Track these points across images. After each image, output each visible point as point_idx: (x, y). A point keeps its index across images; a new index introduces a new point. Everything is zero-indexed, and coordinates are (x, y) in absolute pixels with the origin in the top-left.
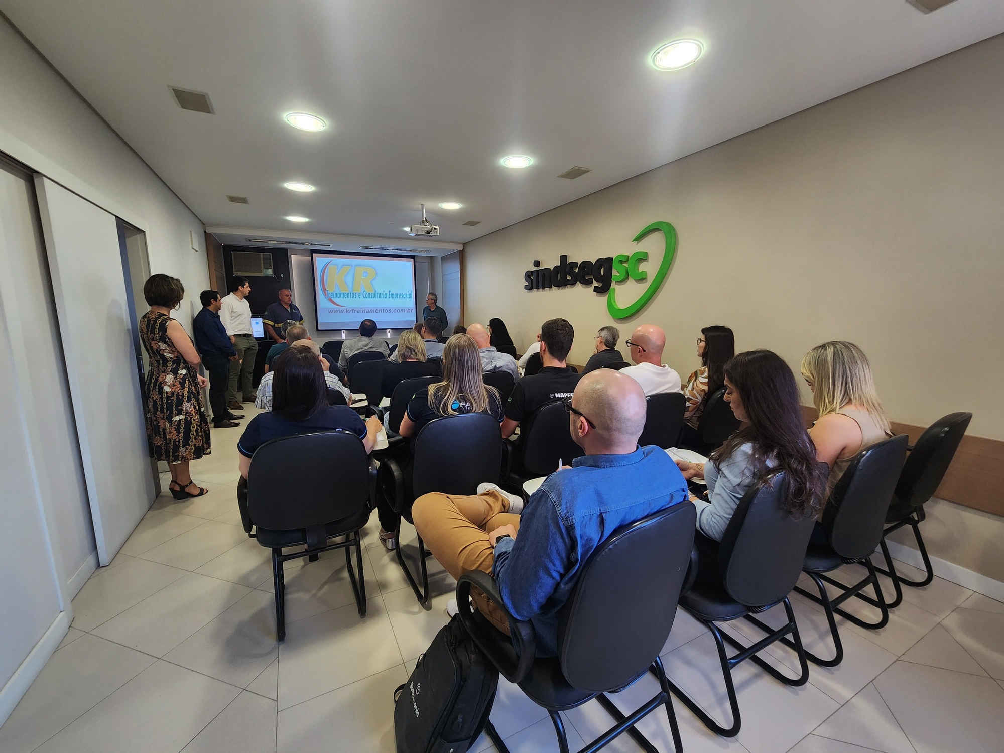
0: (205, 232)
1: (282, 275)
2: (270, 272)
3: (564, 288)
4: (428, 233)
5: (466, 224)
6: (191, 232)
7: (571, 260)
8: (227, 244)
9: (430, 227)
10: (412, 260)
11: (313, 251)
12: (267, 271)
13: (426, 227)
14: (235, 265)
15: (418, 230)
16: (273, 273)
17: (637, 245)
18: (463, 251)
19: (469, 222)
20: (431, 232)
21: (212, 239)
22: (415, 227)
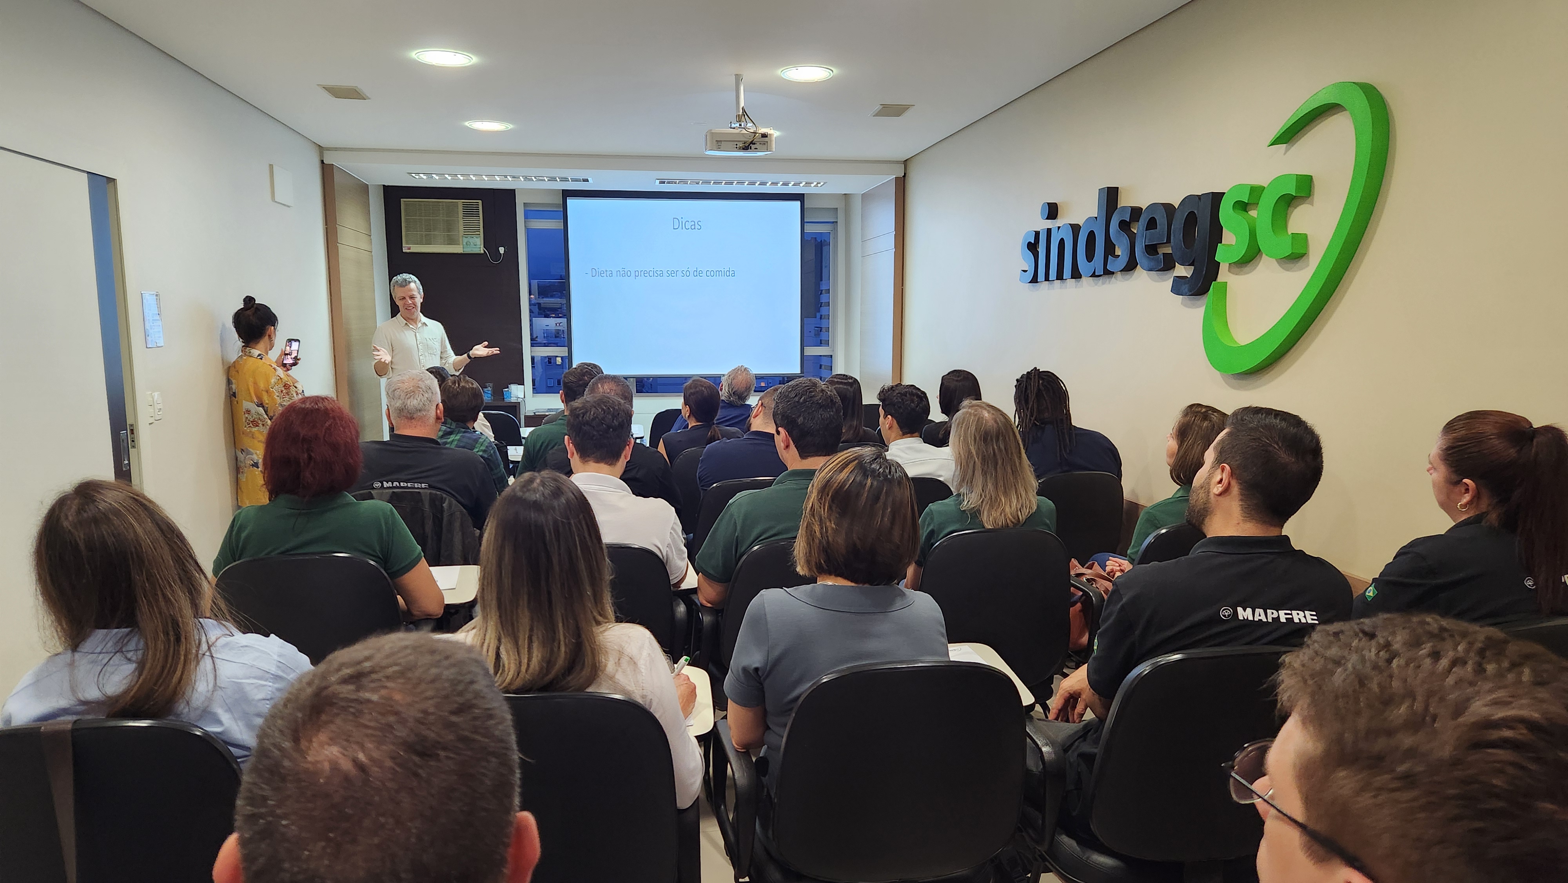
0: (322, 162)
1: (502, 250)
2: (475, 244)
3: (1108, 280)
4: (746, 148)
5: (878, 114)
6: (271, 166)
7: (1126, 201)
8: (386, 184)
9: (752, 131)
10: (798, 203)
11: (567, 194)
12: (471, 240)
13: (742, 132)
14: (407, 230)
15: (721, 141)
16: (482, 246)
17: (1285, 154)
18: (904, 176)
19: (885, 106)
20: (752, 143)
21: (337, 178)
22: (713, 134)
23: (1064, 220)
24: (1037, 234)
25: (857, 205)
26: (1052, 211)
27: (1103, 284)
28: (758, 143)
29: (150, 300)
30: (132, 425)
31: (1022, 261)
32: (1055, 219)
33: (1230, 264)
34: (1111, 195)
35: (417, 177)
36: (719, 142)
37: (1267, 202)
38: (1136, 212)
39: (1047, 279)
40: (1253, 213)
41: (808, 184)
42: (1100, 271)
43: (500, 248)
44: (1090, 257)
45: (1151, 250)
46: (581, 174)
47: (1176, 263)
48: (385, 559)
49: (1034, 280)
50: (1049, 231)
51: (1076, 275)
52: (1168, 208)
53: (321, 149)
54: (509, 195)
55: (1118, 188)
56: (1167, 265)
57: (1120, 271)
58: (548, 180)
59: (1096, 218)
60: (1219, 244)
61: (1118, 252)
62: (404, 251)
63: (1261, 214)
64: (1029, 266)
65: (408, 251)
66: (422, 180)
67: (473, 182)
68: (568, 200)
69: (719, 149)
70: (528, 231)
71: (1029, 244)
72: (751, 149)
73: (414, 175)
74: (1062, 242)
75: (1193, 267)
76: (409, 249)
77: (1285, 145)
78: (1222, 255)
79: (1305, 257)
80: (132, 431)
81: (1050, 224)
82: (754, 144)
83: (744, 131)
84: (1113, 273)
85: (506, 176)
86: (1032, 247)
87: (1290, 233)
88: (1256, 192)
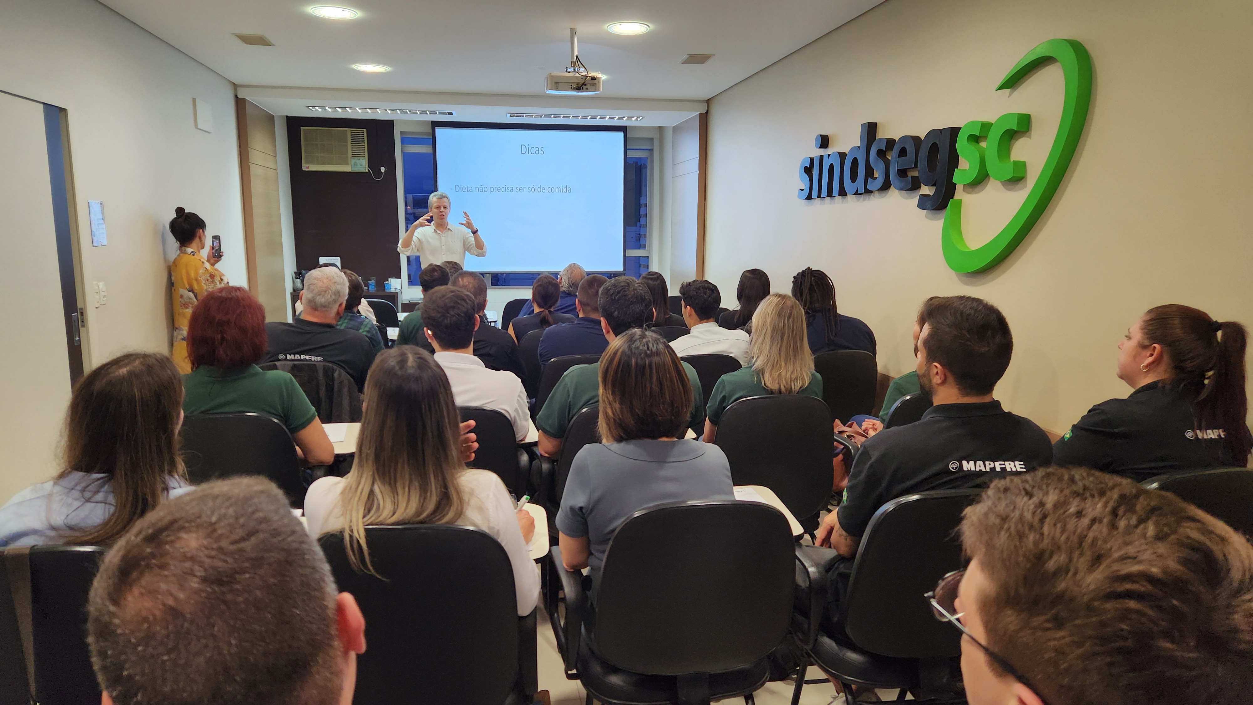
0: (236, 97)
1: (383, 169)
2: (361, 165)
3: (867, 197)
4: (579, 88)
5: (686, 62)
6: (194, 100)
7: (883, 134)
8: (289, 115)
9: (584, 74)
10: (622, 134)
11: (436, 124)
12: (358, 161)
13: (576, 75)
14: (305, 151)
15: (558, 83)
16: (367, 166)
17: (1009, 97)
18: (707, 112)
19: (691, 56)
20: (584, 84)
21: (249, 110)
22: (552, 77)
23: (833, 149)
24: (812, 160)
25: (669, 135)
26: (824, 142)
27: (864, 200)
28: (589, 85)
29: (96, 208)
30: (81, 309)
31: (800, 182)
32: (826, 148)
33: (964, 185)
34: (871, 129)
35: (313, 109)
36: (557, 84)
37: (994, 136)
38: (891, 143)
39: (819, 196)
40: (983, 144)
41: (630, 118)
42: (861, 190)
43: (381, 168)
44: (854, 178)
45: (902, 173)
46: (447, 108)
47: (922, 184)
48: (286, 418)
49: (809, 197)
50: (821, 158)
51: (843, 193)
52: (916, 139)
53: (235, 86)
54: (389, 124)
55: (877, 123)
56: (915, 186)
57: (878, 190)
58: (421, 113)
59: (859, 147)
60: (956, 169)
61: (876, 175)
62: (303, 169)
63: (989, 145)
64: (805, 185)
65: (307, 170)
66: (318, 112)
67: (359, 114)
68: (436, 130)
69: (557, 89)
70: (405, 155)
71: (806, 167)
72: (583, 89)
73: (311, 108)
74: (831, 167)
75: (935, 187)
76: (308, 168)
77: (1009, 89)
78: (959, 178)
79: (1023, 180)
80: (82, 314)
81: (822, 152)
82: (586, 85)
83: (577, 75)
84: (871, 192)
85: (386, 109)
86: (808, 170)
87: (1012, 160)
88: (986, 127)
